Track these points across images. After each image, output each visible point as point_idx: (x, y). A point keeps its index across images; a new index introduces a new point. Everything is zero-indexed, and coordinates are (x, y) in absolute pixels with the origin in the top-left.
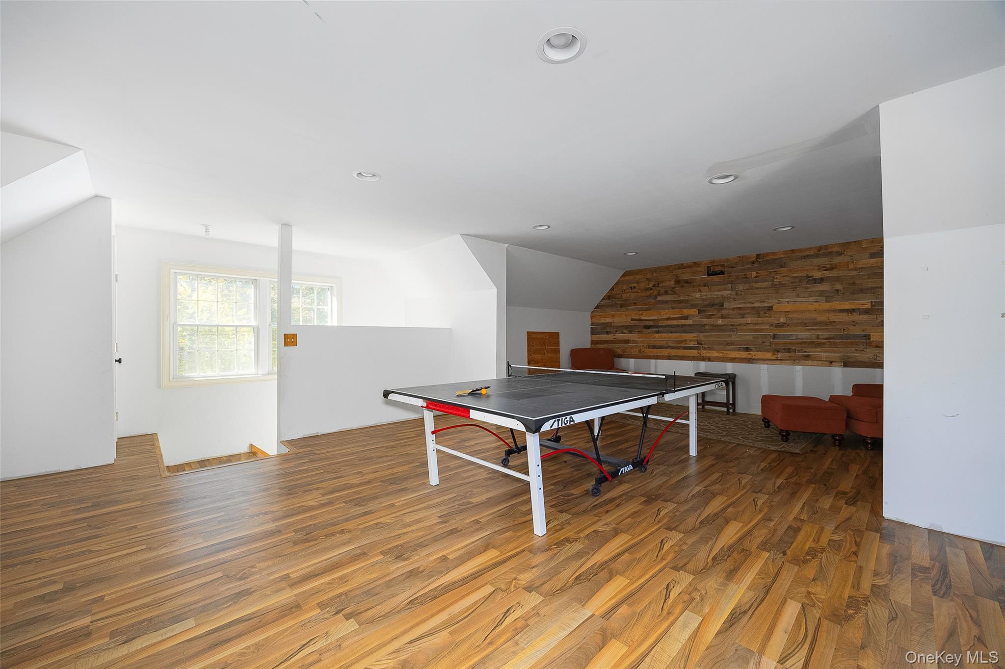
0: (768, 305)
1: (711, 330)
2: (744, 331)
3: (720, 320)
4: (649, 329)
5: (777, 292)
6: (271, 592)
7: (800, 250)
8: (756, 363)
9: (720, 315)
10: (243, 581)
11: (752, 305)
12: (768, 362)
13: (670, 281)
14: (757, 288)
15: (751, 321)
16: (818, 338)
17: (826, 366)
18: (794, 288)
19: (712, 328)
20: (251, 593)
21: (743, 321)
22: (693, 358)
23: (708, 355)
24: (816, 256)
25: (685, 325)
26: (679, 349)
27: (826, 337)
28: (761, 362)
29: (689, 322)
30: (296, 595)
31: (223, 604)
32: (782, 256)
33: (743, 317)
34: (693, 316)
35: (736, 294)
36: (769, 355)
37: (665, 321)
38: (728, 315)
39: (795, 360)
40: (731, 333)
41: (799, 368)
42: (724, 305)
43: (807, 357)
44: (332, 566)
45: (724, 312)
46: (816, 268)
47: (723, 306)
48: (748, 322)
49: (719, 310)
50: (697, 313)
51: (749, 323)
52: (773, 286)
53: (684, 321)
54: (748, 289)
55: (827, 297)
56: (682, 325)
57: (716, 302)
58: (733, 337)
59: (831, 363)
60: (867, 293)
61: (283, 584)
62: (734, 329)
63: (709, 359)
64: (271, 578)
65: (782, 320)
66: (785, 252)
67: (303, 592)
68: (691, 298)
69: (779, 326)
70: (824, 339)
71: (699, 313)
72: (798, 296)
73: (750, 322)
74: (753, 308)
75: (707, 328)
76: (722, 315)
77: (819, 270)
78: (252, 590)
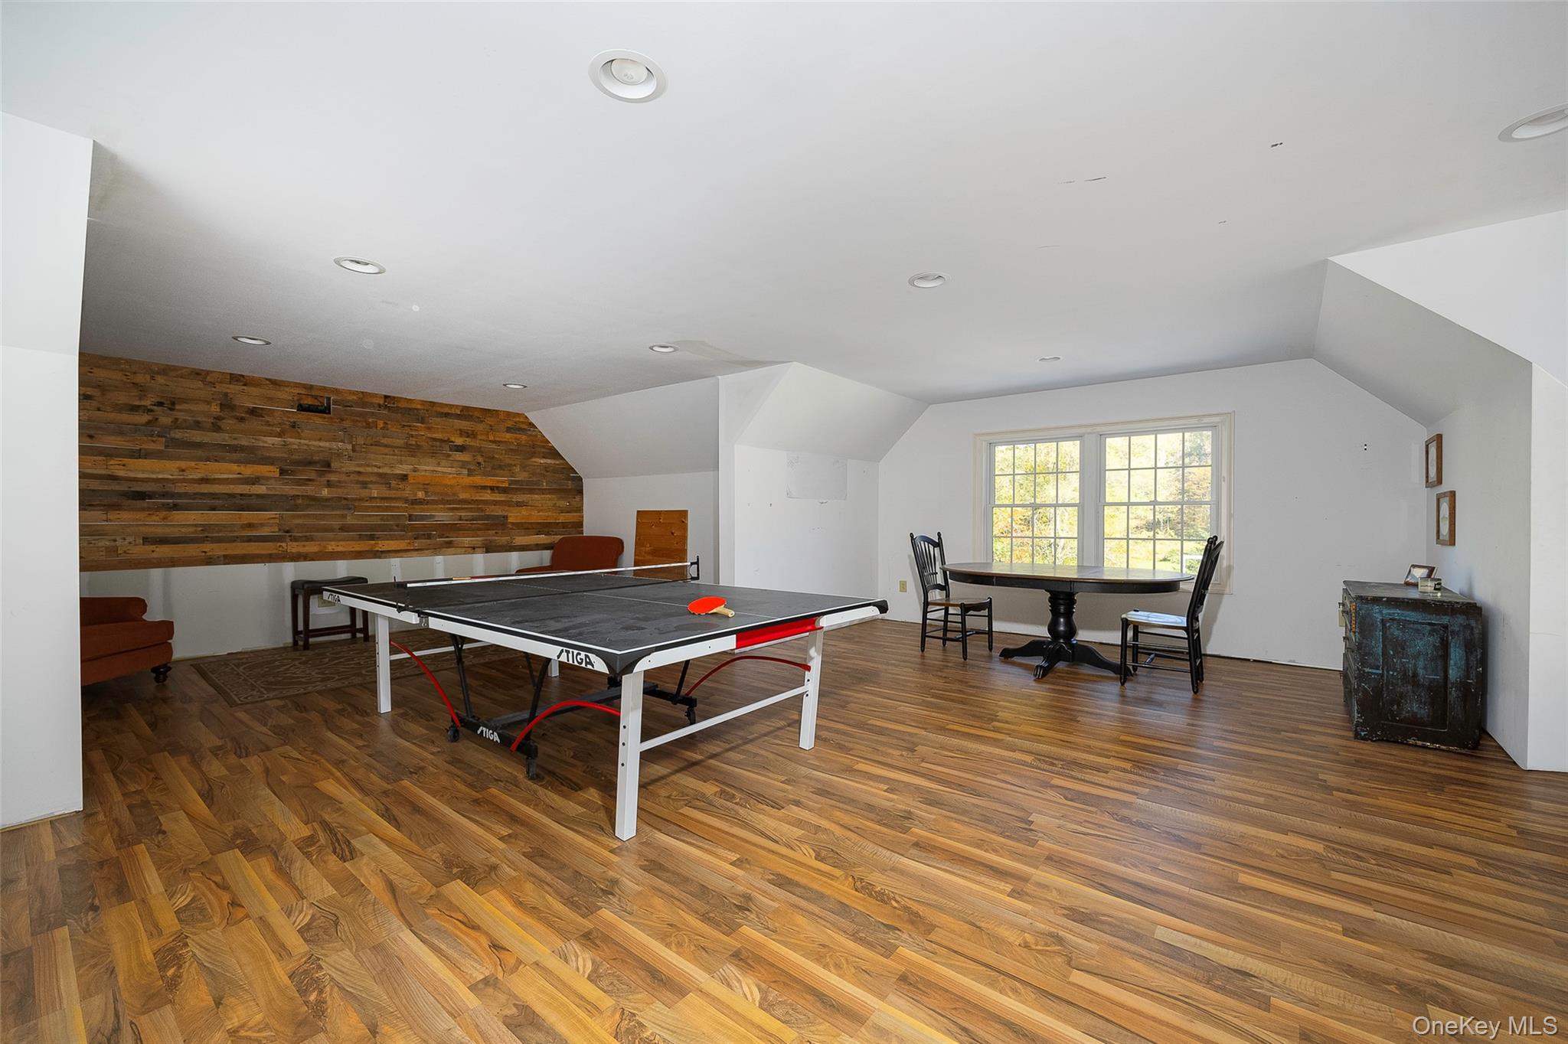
0: (401, 472)
1: (308, 507)
2: (366, 509)
3: (326, 490)
4: (144, 499)
5: (412, 456)
6: (1051, 892)
7: (441, 405)
8: (385, 557)
9: (325, 483)
10: (1061, 933)
11: (381, 471)
12: (401, 554)
13: (208, 403)
14: (386, 446)
15: (377, 493)
16: (461, 520)
17: (469, 553)
18: (433, 453)
19: (308, 502)
20: (1070, 909)
21: (364, 493)
22: (270, 558)
23: (302, 550)
24: (459, 417)
25: (250, 495)
26: (234, 541)
27: (470, 518)
28: (393, 554)
29: (261, 489)
30: (1037, 868)
31: (1110, 924)
32: (419, 407)
33: (365, 488)
34: (268, 478)
35: (354, 450)
36: (402, 545)
37: (196, 485)
38: (339, 482)
39: (437, 549)
40: (345, 512)
41: (439, 559)
42: (332, 465)
43: (449, 544)
44: (961, 861)
45: (333, 478)
46: (458, 432)
47: (329, 465)
48: (373, 496)
49: (321, 473)
50: (278, 475)
51: (374, 498)
52: (408, 446)
53: (248, 487)
54: (372, 445)
55: (469, 470)
56: (241, 495)
57: (316, 458)
58: (348, 518)
59: (474, 548)
60: (504, 470)
61: (1029, 888)
62: (350, 506)
63: (305, 557)
64: (1028, 907)
65: (420, 495)
66: (423, 403)
67: (1026, 864)
68: (261, 444)
69: (415, 502)
70: (466, 520)
71: (281, 474)
72: (439, 464)
73: (376, 496)
74: (380, 475)
75: (300, 501)
76: (328, 481)
77: (461, 435)
78: (1066, 912)
